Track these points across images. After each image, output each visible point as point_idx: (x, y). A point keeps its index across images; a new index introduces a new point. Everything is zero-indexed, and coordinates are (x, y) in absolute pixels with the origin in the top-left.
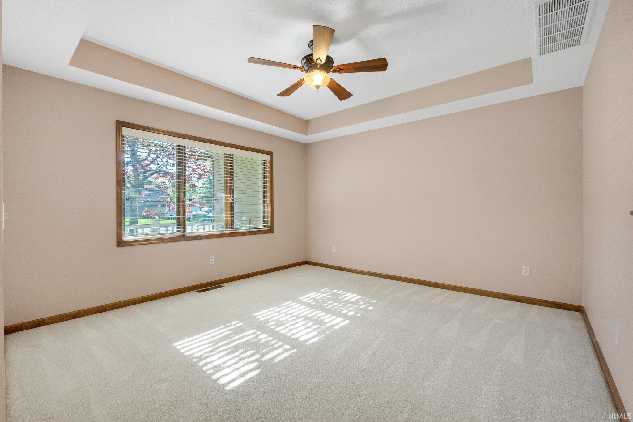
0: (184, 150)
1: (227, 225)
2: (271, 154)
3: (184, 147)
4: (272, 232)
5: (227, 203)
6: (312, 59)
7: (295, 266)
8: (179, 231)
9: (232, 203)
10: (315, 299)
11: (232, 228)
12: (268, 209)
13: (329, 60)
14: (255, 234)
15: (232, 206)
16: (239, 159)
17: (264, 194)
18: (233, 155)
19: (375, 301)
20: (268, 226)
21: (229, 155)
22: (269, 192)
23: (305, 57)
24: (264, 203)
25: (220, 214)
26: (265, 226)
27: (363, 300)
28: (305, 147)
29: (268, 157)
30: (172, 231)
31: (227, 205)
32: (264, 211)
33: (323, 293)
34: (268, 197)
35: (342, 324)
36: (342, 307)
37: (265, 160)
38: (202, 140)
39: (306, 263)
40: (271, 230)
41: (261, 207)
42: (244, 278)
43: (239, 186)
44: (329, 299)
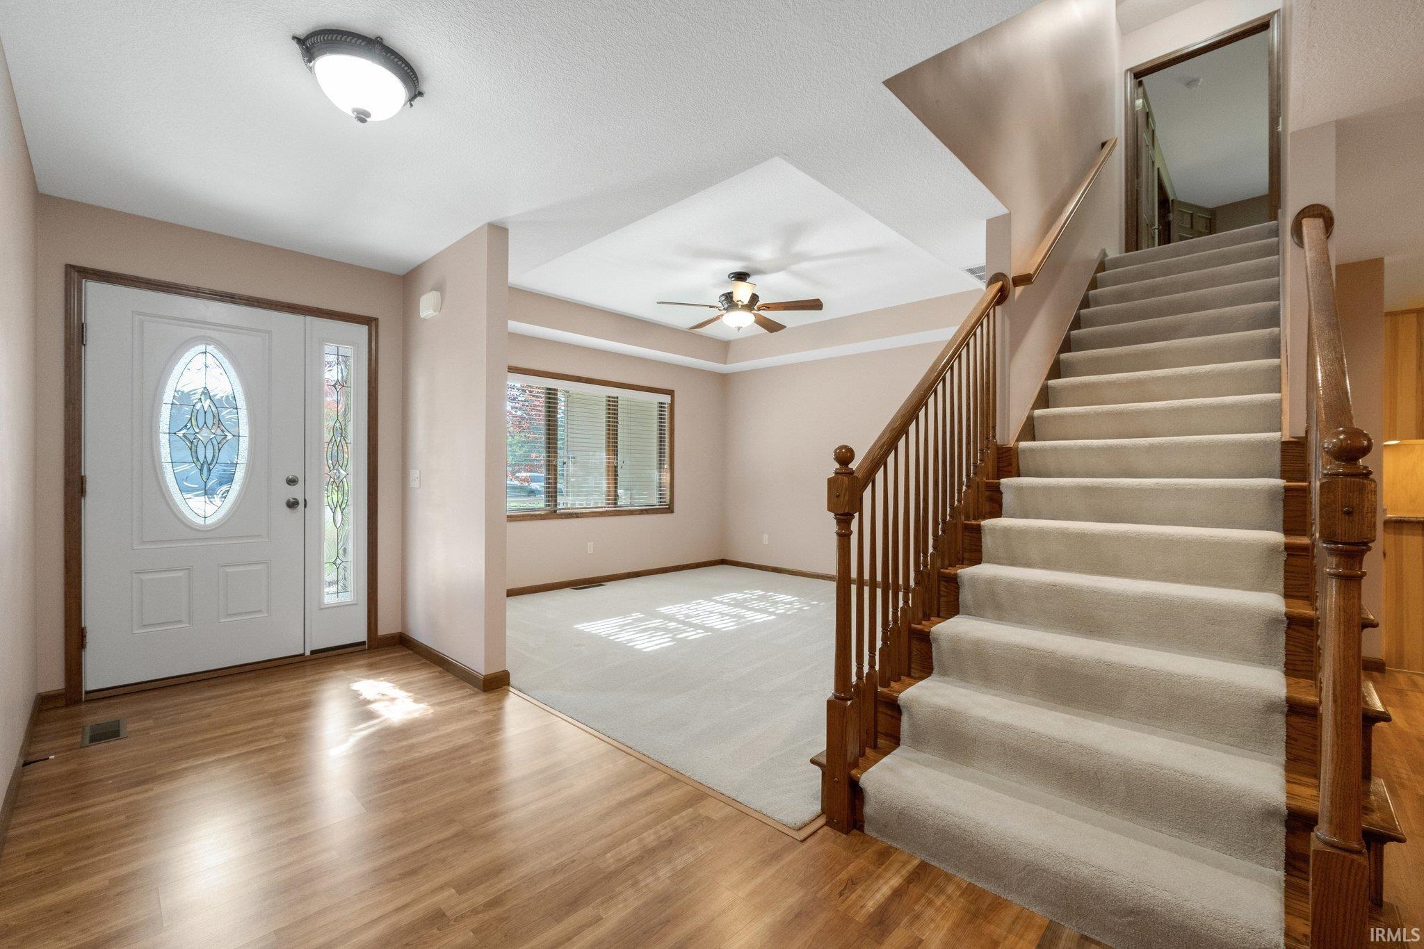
0: (556, 394)
1: (609, 500)
2: (671, 393)
3: (556, 390)
4: (672, 512)
5: (609, 467)
6: (732, 298)
7: (705, 566)
8: (549, 505)
9: (616, 467)
10: (734, 599)
11: (616, 504)
12: (666, 477)
13: (754, 298)
14: (648, 514)
15: (616, 471)
16: (626, 403)
17: (661, 455)
18: (617, 398)
19: (816, 603)
20: (665, 502)
21: (612, 397)
22: (667, 451)
23: (724, 294)
24: (660, 468)
25: (599, 484)
26: (661, 502)
27: (799, 601)
28: (724, 379)
29: (666, 399)
30: (540, 503)
31: (609, 471)
32: (660, 479)
33: (746, 594)
34: (667, 459)
35: (767, 619)
36: (770, 606)
37: (661, 403)
38: (579, 379)
39: (723, 562)
40: (669, 509)
41: (656, 473)
42: (632, 577)
43: (626, 443)
44: (754, 599)
